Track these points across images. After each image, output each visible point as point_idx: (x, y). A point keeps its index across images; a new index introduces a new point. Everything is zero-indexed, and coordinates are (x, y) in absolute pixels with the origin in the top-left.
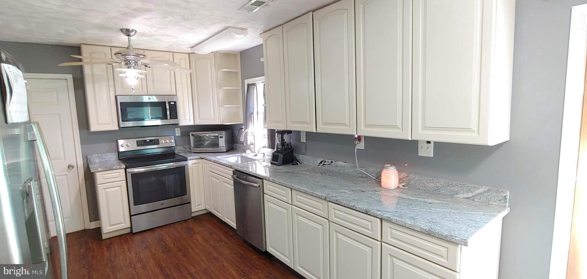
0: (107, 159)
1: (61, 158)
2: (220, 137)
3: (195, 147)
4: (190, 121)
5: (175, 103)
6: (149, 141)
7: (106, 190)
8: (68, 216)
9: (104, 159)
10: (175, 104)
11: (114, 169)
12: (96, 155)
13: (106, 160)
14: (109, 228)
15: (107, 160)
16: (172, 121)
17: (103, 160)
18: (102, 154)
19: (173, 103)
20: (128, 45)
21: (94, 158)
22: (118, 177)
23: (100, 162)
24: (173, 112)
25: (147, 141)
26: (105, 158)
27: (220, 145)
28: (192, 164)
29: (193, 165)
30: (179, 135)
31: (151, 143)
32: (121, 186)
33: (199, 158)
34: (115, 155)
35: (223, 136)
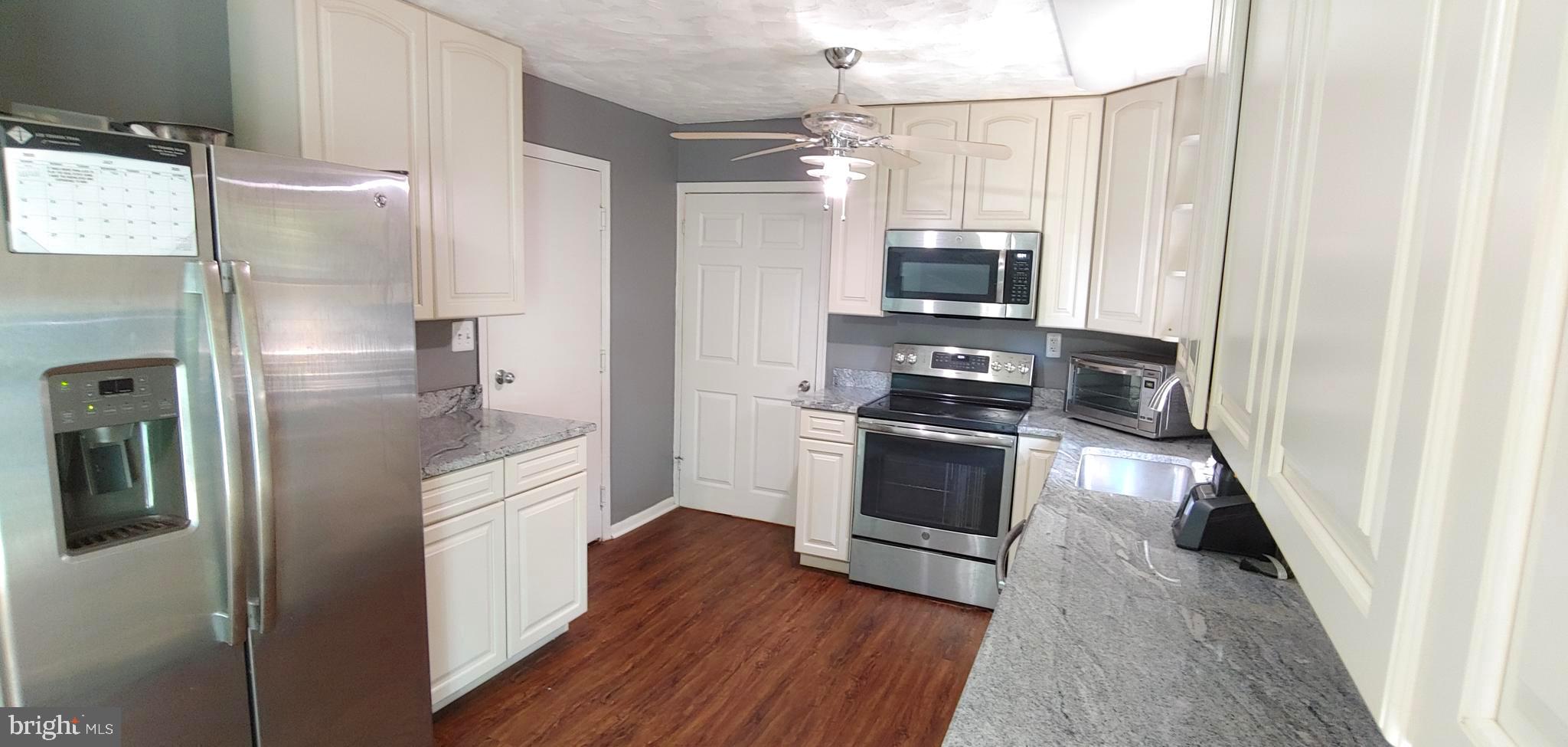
0: (869, 385)
1: (791, 364)
2: (1146, 382)
3: (1077, 403)
4: (1073, 315)
5: (1029, 256)
6: (963, 357)
7: (814, 455)
8: (785, 490)
9: (862, 383)
10: (1029, 258)
11: (833, 409)
12: (850, 370)
13: (866, 386)
14: (806, 544)
15: (868, 389)
16: (1012, 311)
17: (860, 386)
18: (862, 372)
19: (1024, 255)
20: (836, 93)
21: (845, 376)
22: (839, 432)
23: (854, 387)
24: (1020, 281)
25: (959, 357)
26: (866, 383)
27: (1142, 413)
28: (1032, 450)
29: (1035, 453)
30: (1057, 354)
31: (968, 364)
32: (842, 455)
33: (1054, 435)
34: (886, 378)
35: (1154, 380)
